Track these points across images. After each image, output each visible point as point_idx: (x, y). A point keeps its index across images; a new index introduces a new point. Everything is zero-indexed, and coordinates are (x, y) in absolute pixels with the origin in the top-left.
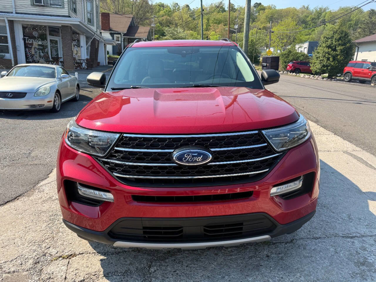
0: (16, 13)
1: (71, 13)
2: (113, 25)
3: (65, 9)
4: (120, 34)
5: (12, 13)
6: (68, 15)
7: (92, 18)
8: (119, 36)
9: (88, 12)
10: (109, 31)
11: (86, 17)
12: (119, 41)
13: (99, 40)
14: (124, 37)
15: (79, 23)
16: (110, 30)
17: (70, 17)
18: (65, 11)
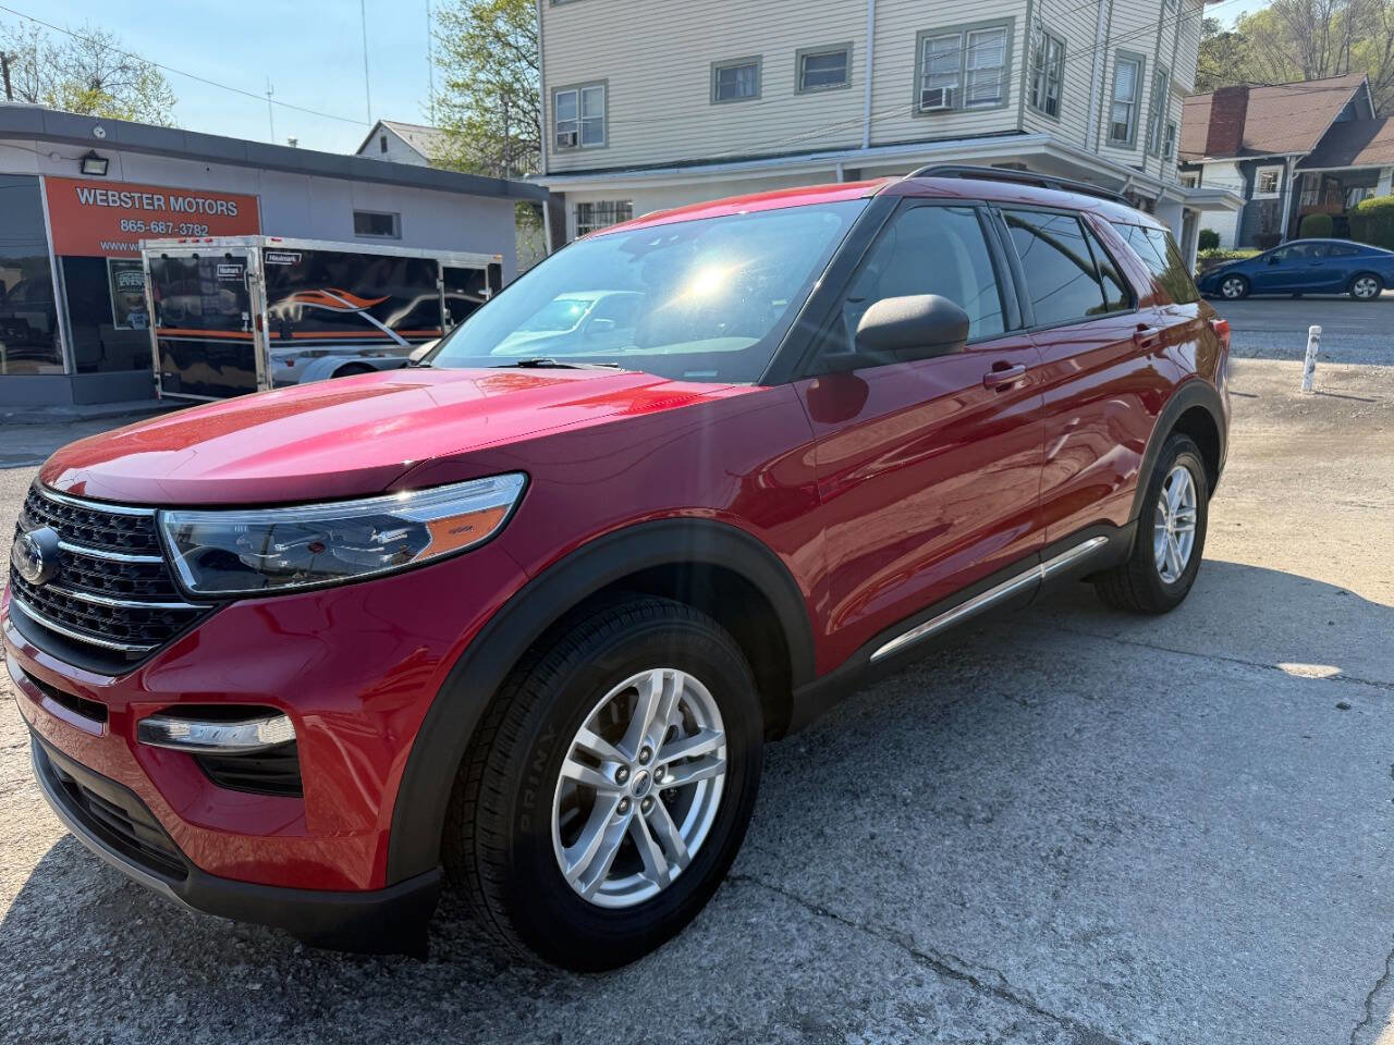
0: (871, 146)
1: (1032, 119)
2: (1259, 131)
3: (1011, 107)
4: (1281, 161)
5: (859, 147)
6: (1014, 127)
7: (1131, 120)
8: (1280, 169)
9: (1114, 103)
10: (1238, 156)
11: (1105, 120)
12: (1274, 191)
13: (1154, 197)
14: (1301, 175)
15: (1042, 150)
16: (1243, 151)
17: (1022, 133)
18: (1006, 119)
